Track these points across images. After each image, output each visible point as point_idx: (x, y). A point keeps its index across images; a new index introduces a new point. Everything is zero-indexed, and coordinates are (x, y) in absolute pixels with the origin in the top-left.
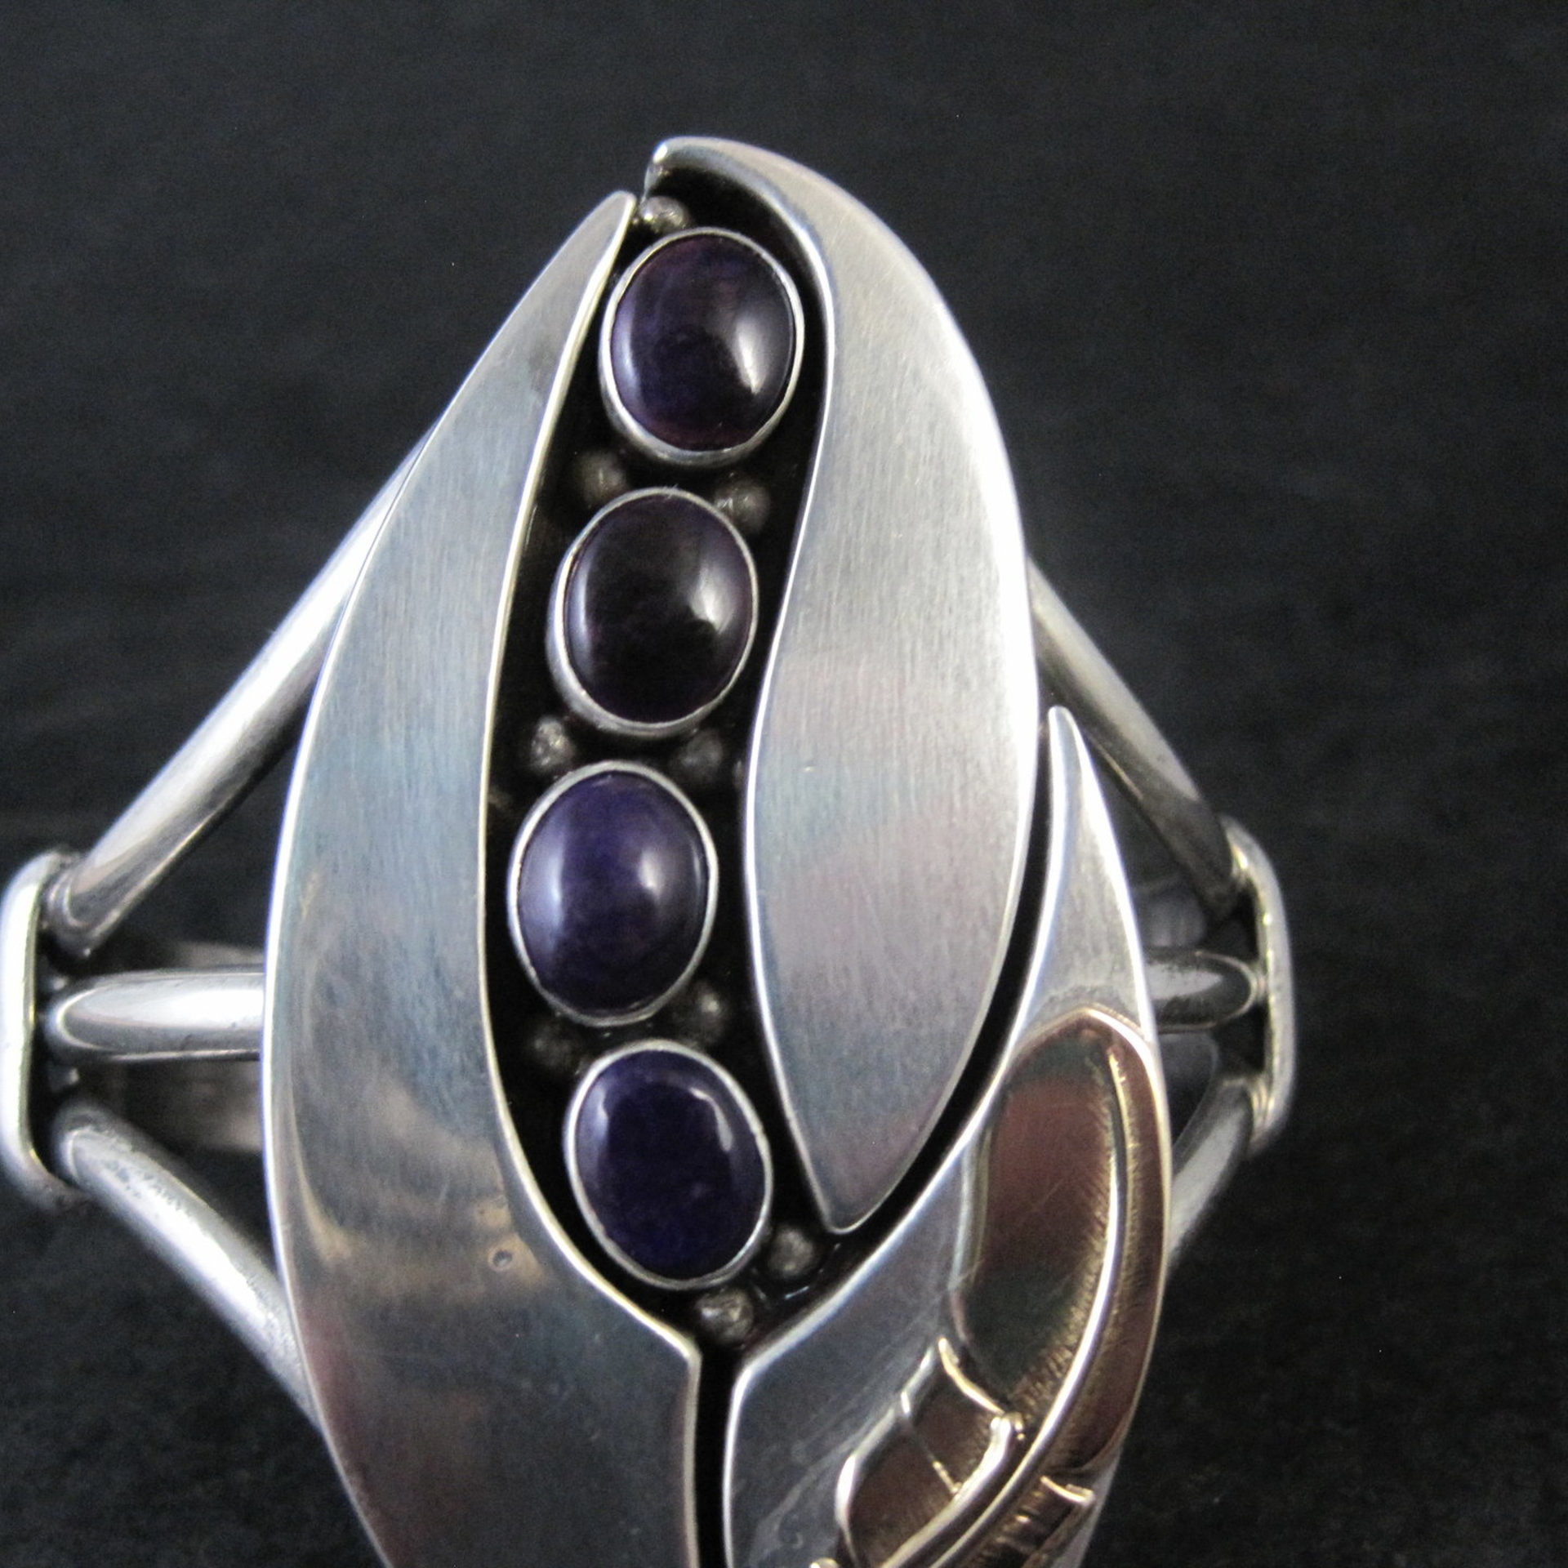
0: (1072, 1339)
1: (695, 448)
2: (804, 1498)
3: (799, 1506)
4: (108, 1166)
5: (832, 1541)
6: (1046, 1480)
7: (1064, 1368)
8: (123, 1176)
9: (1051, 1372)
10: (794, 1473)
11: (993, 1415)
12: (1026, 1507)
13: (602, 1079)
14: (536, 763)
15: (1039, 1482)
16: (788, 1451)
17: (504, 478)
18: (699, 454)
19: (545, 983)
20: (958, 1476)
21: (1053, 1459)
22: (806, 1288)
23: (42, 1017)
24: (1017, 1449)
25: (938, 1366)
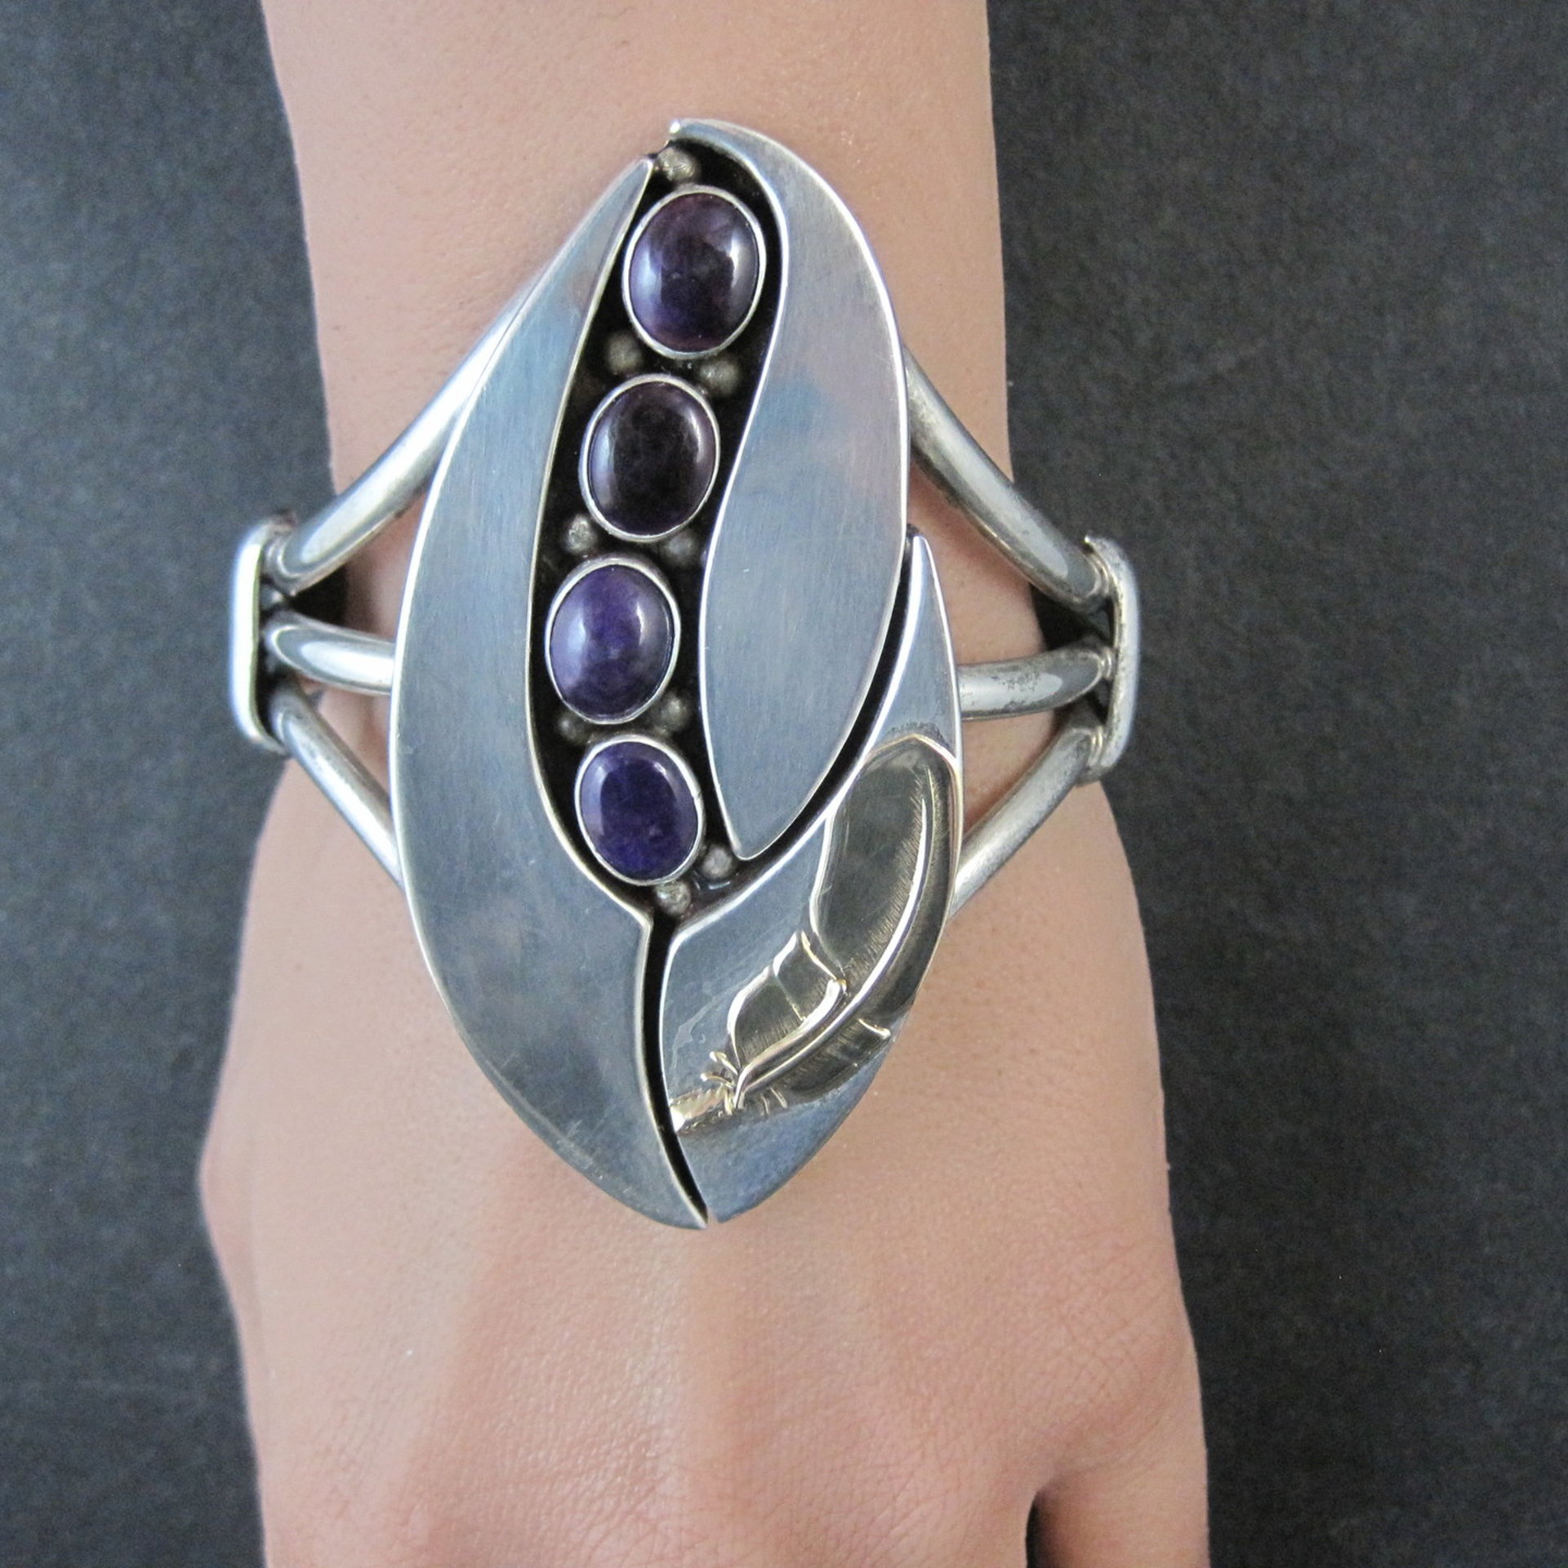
0: (883, 940)
1: (683, 350)
2: (709, 1013)
3: (705, 1019)
4: (304, 745)
5: (724, 1042)
6: (861, 1021)
7: (877, 956)
8: (312, 754)
9: (869, 956)
10: (702, 1000)
11: (830, 978)
12: (846, 1035)
13: (598, 758)
14: (572, 548)
15: (856, 1021)
16: (700, 987)
17: (553, 366)
18: (686, 354)
19: (565, 698)
20: (806, 1011)
21: (866, 1009)
22: (728, 883)
23: (264, 632)
24: (842, 1000)
25: (800, 944)
